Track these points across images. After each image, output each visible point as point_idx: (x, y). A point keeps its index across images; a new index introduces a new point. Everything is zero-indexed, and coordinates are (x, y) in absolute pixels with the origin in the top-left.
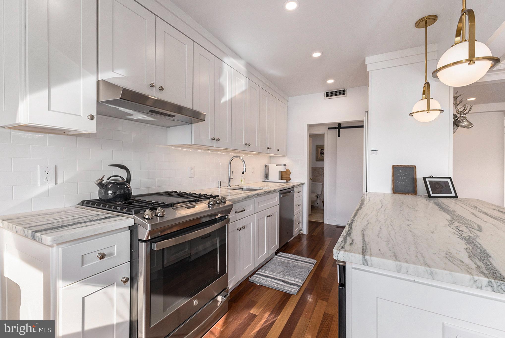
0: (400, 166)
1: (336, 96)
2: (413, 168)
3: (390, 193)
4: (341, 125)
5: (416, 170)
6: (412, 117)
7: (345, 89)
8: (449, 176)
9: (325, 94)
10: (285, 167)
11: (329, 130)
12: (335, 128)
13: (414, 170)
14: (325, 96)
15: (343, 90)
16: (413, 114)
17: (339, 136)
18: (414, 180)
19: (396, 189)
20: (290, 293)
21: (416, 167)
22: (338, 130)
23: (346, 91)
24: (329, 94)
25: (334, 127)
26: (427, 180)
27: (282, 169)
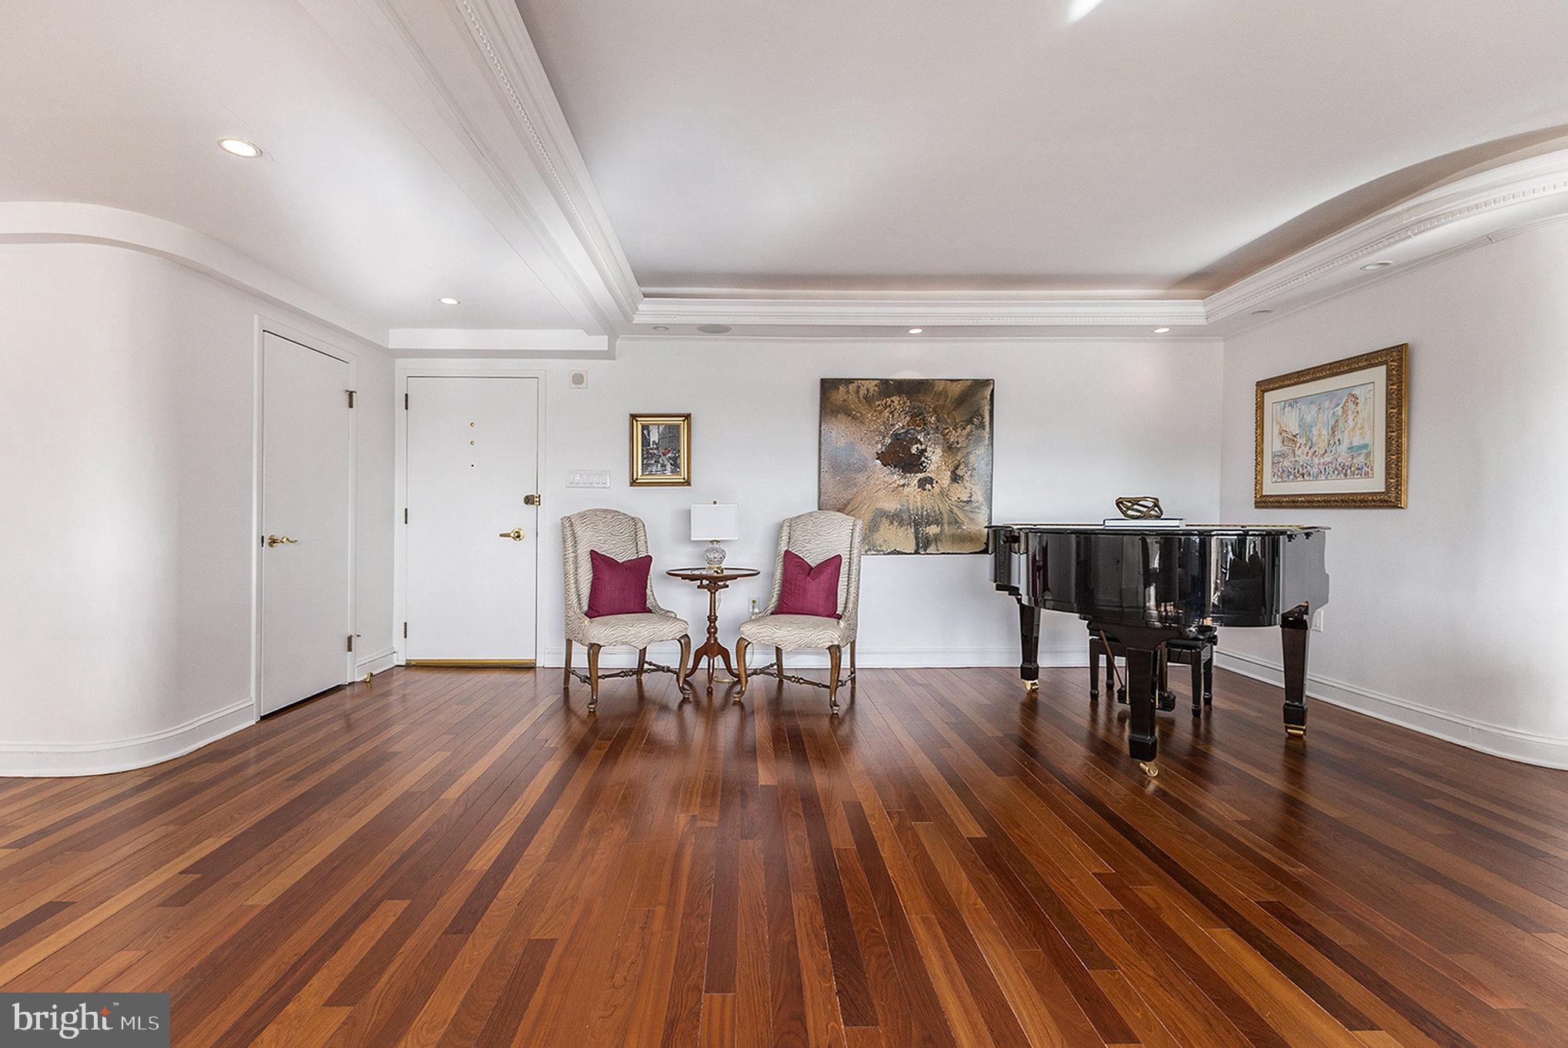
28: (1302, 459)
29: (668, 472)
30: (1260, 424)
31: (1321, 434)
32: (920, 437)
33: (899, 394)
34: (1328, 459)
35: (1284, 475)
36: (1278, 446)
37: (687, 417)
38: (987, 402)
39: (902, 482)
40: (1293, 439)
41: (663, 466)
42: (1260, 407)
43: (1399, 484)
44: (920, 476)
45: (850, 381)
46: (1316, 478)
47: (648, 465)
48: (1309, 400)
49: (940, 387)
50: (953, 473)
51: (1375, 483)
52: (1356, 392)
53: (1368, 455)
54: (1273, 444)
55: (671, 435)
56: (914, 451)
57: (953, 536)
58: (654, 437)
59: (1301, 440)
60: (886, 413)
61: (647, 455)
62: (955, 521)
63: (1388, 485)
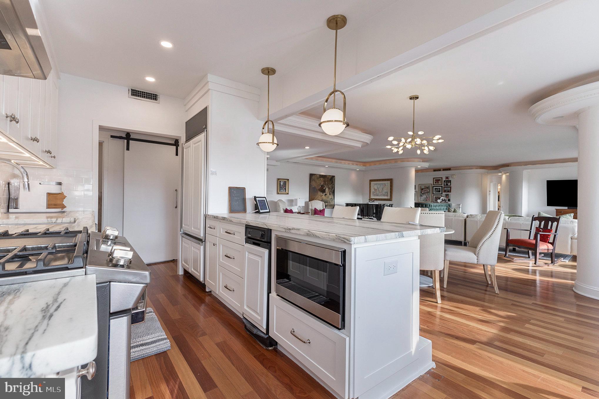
0: (235, 187)
1: (145, 99)
2: (243, 189)
3: (227, 213)
4: (130, 136)
5: (245, 191)
6: (258, 146)
7: (158, 94)
8: (264, 196)
9: (129, 90)
10: (60, 186)
11: (112, 138)
12: (120, 138)
13: (244, 192)
14: (129, 93)
15: (155, 95)
16: (260, 144)
17: (128, 149)
18: (244, 200)
19: (232, 208)
20: (163, 351)
21: (245, 189)
22: (126, 141)
23: (158, 97)
24: (135, 93)
25: (120, 136)
26: (257, 199)
27: (55, 189)
28: (378, 193)
29: (284, 191)
30: (370, 187)
31: (380, 189)
32: (325, 186)
33: (322, 178)
34: (382, 193)
35: (374, 195)
36: (373, 191)
37: (288, 180)
38: (334, 180)
39: (322, 194)
40: (376, 190)
41: (283, 190)
42: (370, 184)
43: (391, 198)
44: (325, 193)
45: (315, 174)
46: (380, 196)
47: (281, 190)
48: (379, 184)
49: (328, 177)
50: (330, 193)
51: (389, 197)
52: (386, 184)
53: (387, 193)
54: (372, 190)
55: (285, 183)
56: (324, 189)
57: (329, 205)
58: (282, 184)
59: (377, 190)
60: (320, 181)
61: (280, 187)
62: (330, 202)
63: (390, 198)
